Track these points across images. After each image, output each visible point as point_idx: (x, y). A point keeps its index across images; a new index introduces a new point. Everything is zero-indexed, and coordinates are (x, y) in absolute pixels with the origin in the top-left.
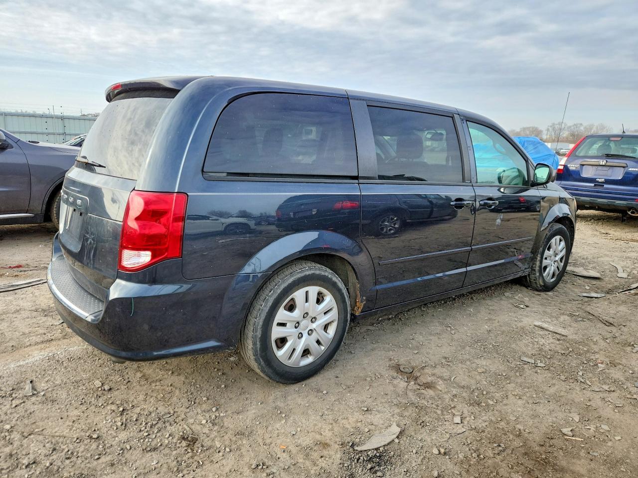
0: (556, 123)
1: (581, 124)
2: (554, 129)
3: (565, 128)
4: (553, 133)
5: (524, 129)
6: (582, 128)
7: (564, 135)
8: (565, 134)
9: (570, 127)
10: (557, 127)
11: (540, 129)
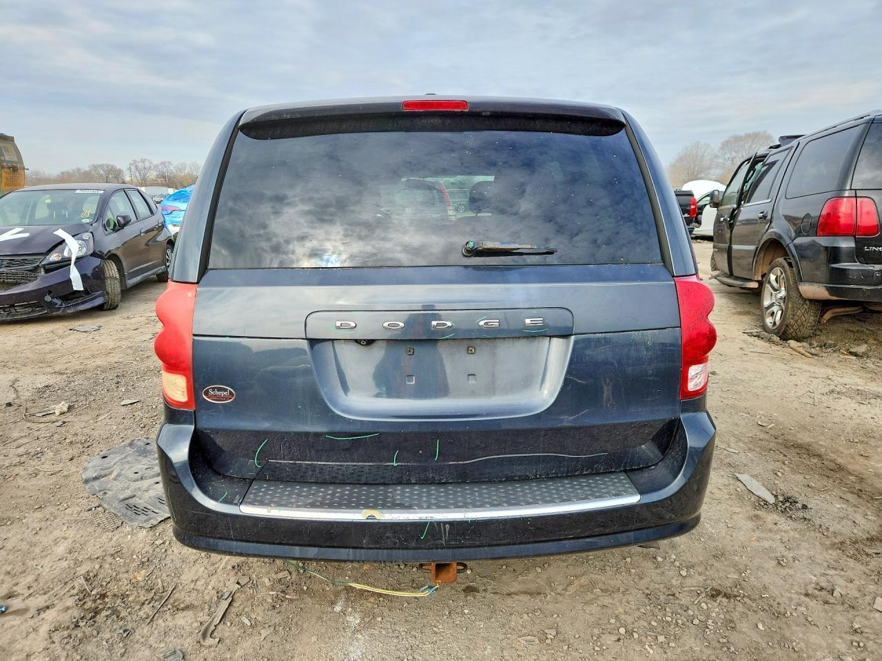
0: (138, 160)
1: (169, 162)
2: (137, 168)
3: (150, 167)
4: (138, 174)
5: (95, 167)
6: (172, 168)
7: (151, 177)
8: (152, 175)
9: (157, 166)
10: (140, 165)
11: (118, 168)
